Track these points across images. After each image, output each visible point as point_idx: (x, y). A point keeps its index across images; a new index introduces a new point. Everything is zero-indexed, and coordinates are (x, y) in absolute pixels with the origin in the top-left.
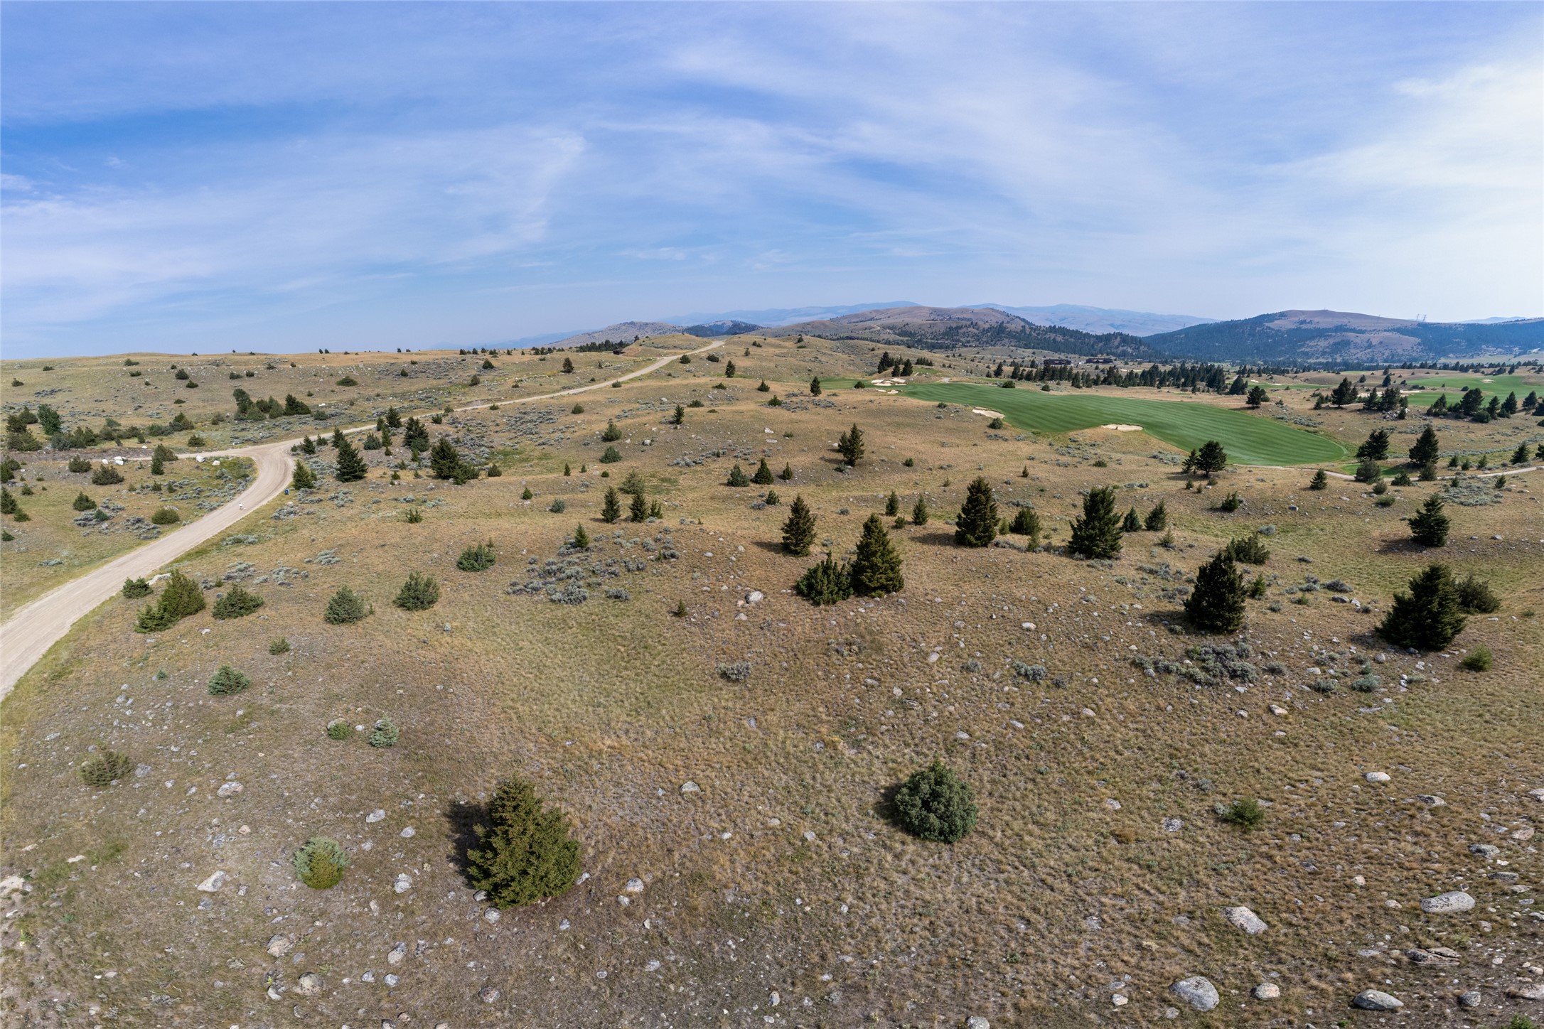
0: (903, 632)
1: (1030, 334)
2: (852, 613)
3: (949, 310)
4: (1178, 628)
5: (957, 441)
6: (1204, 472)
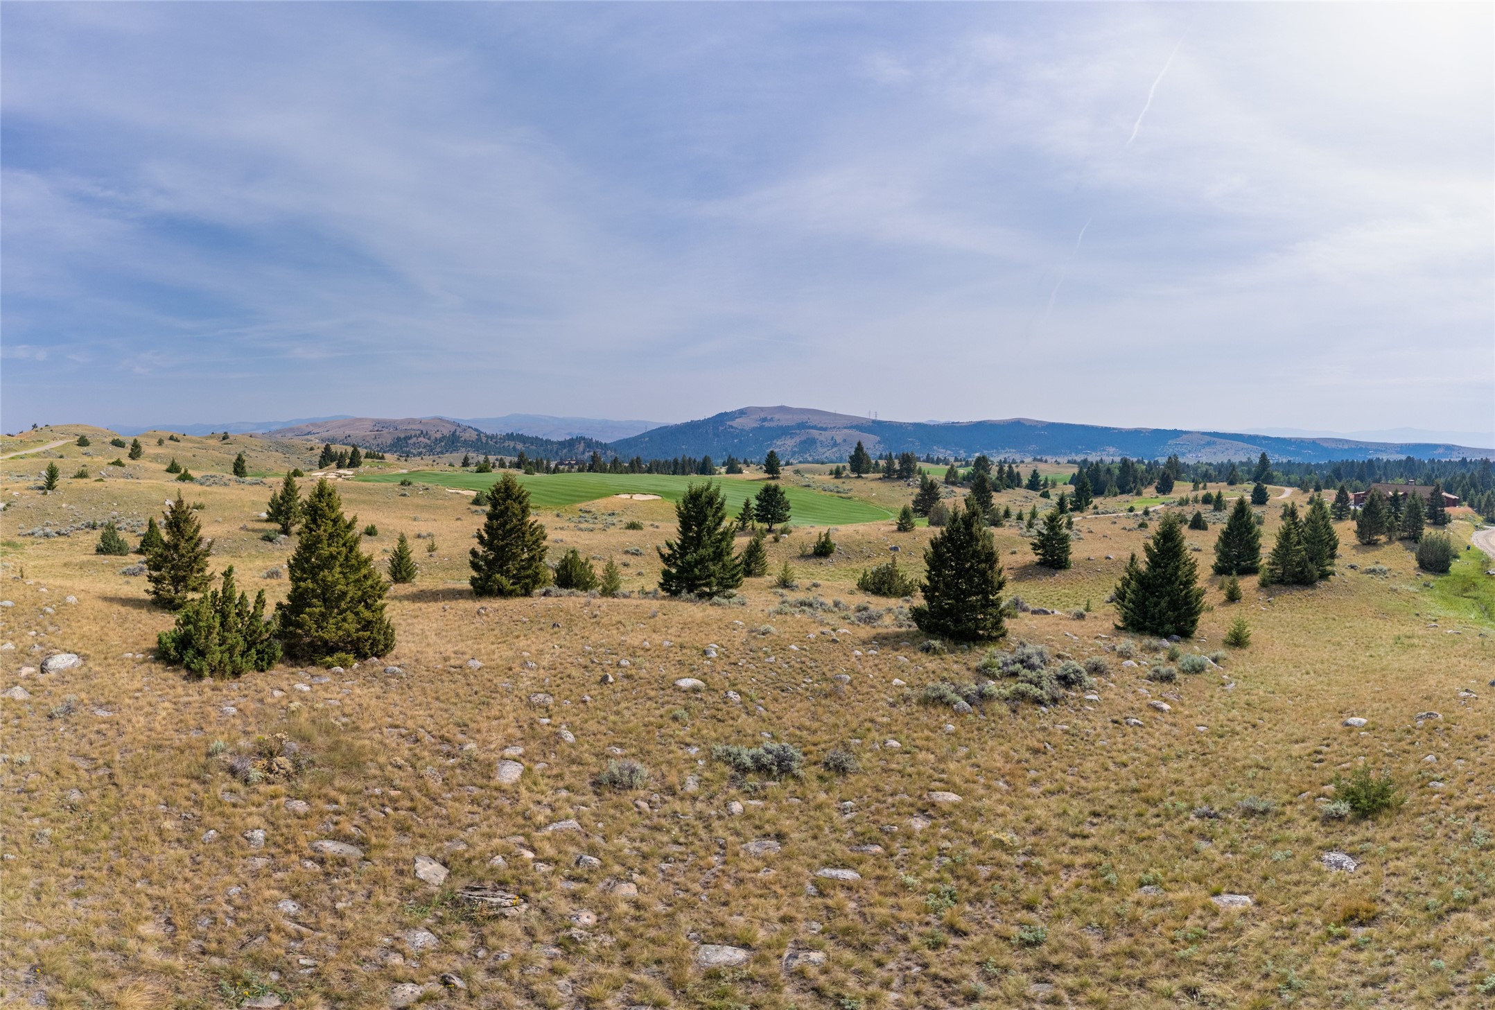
1: (488, 442)
2: (277, 693)
5: (433, 517)
6: (766, 526)
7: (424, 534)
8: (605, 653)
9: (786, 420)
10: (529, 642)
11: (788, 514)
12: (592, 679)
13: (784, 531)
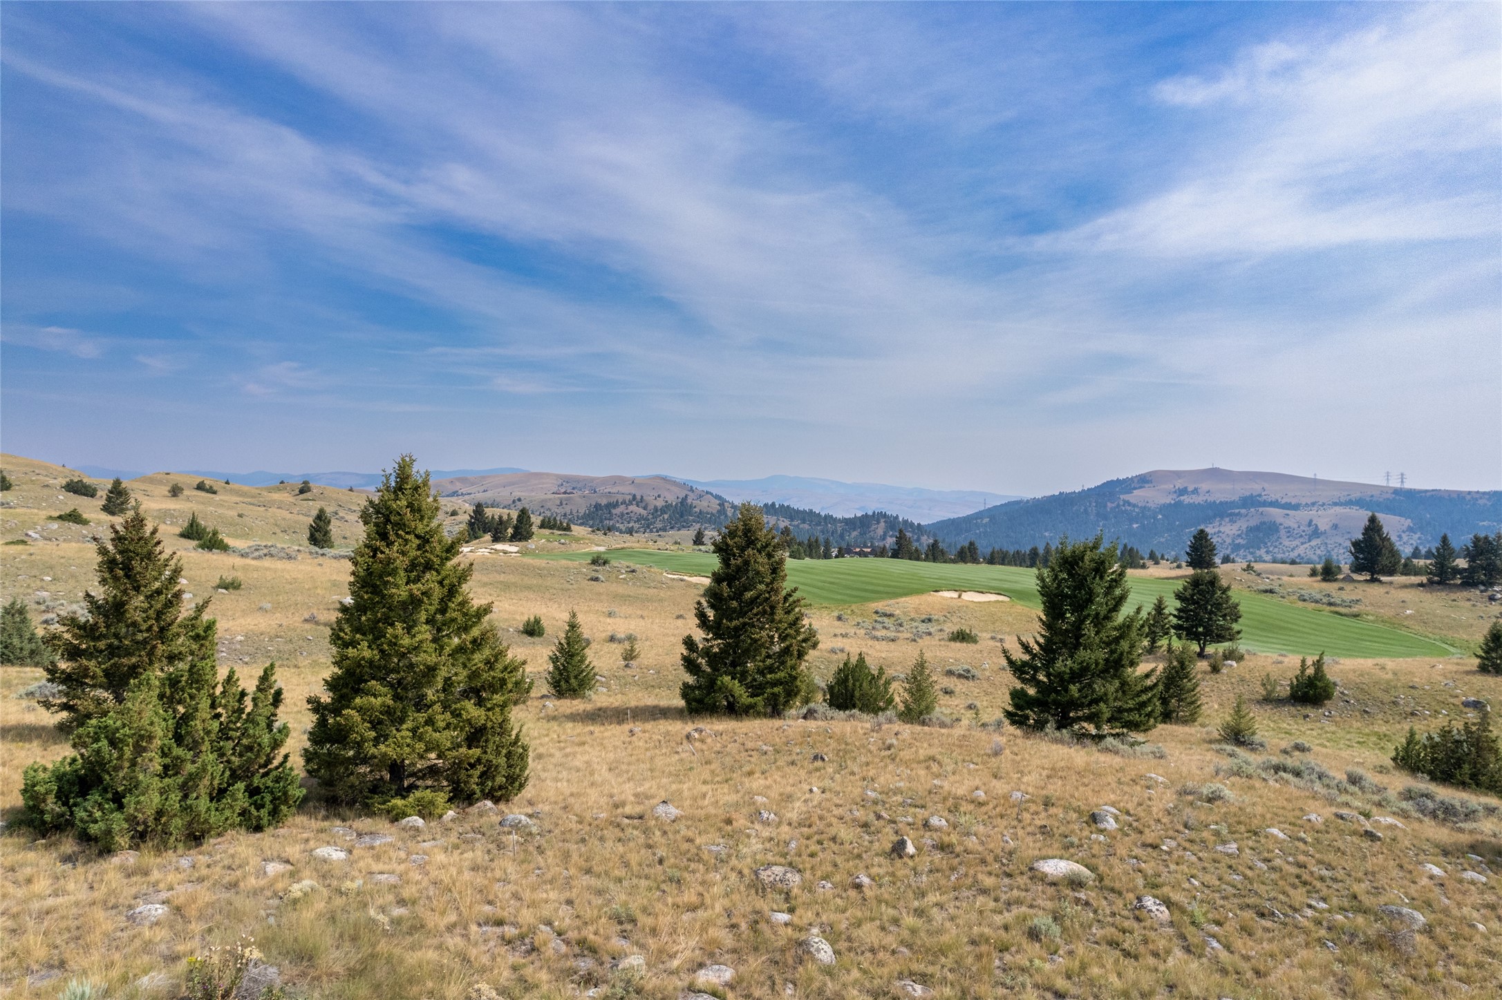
5: (639, 612)
6: (1195, 647)
7: (621, 635)
8: (902, 804)
9: (1221, 493)
10: (769, 781)
11: (1236, 627)
12: (876, 845)
13: (1229, 655)
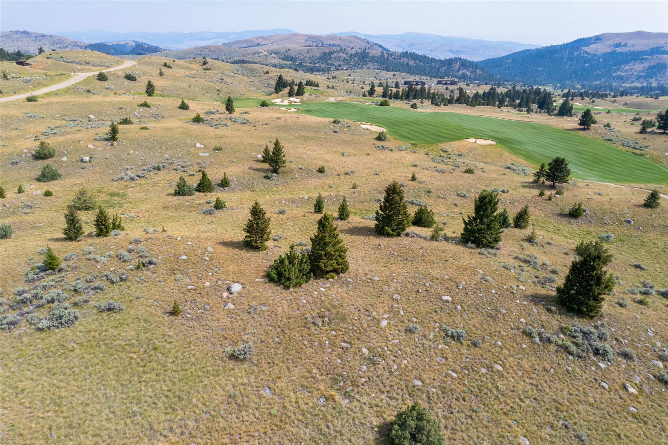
0: (357, 304)
1: (388, 59)
2: (316, 293)
3: (321, 37)
4: (554, 308)
6: (551, 183)
7: (350, 172)
10: (396, 268)
12: (414, 290)
13: (558, 192)
